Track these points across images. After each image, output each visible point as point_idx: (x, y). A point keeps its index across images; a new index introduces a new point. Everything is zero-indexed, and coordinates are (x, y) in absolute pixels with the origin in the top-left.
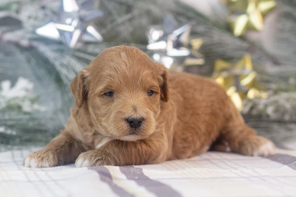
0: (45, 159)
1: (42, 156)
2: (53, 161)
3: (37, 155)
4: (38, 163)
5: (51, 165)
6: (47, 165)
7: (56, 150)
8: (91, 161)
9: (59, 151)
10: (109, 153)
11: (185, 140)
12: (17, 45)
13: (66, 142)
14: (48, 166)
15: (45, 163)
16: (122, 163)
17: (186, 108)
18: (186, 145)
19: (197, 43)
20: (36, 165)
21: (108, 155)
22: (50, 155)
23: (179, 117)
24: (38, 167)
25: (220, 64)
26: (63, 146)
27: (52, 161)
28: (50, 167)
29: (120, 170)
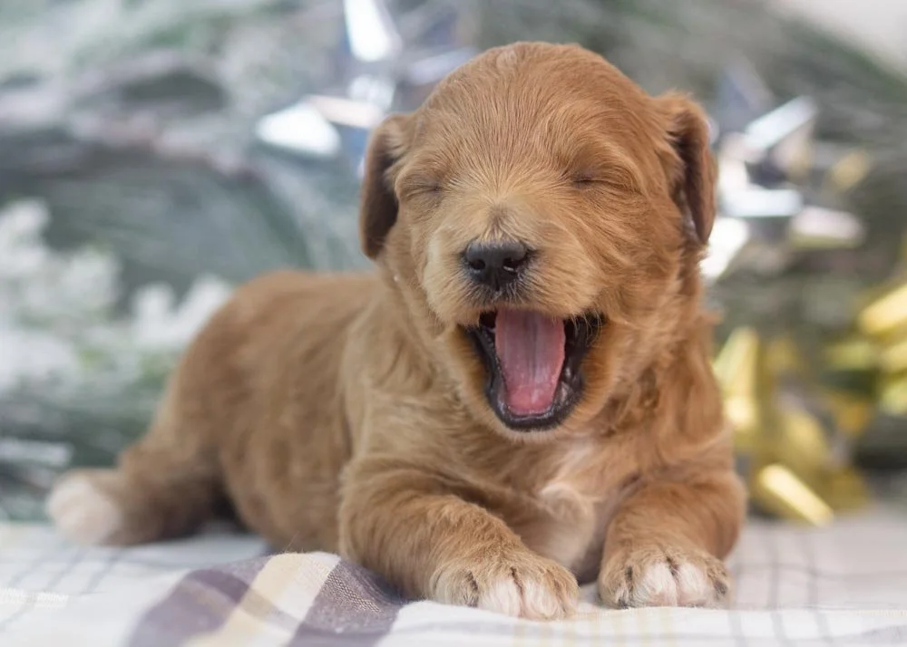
19: (849, 167)
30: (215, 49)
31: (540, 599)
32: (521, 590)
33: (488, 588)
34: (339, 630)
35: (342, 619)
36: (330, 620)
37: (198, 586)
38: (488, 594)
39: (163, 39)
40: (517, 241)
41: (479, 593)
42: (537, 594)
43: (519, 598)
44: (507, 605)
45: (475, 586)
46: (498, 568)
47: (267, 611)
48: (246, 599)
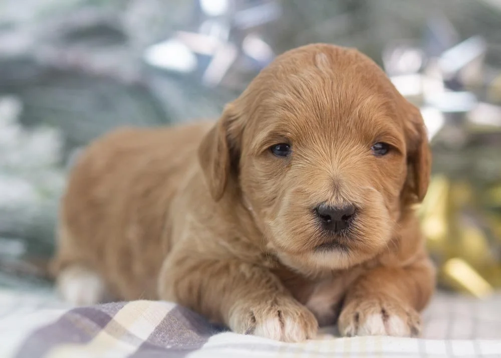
31: (294, 332)
32: (283, 325)
33: (262, 321)
34: (169, 347)
35: (172, 341)
36: (165, 341)
37: (78, 316)
38: (262, 326)
41: (256, 324)
42: (293, 328)
43: (281, 330)
44: (272, 333)
45: (254, 319)
46: (270, 310)
47: (123, 333)
48: (109, 325)
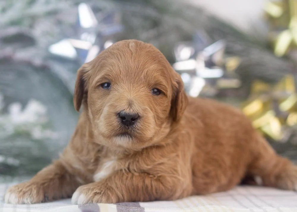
0: (26, 194)
1: (24, 190)
2: (37, 196)
3: (19, 189)
4: (19, 199)
5: (33, 202)
6: (29, 201)
7: (44, 184)
8: (87, 195)
9: (46, 185)
10: (111, 187)
11: (207, 175)
12: (29, 64)
13: (56, 174)
14: (30, 203)
15: (27, 199)
16: (126, 198)
17: (207, 136)
18: (208, 181)
19: (233, 63)
20: (17, 200)
21: (110, 189)
22: (33, 189)
23: (198, 146)
24: (18, 203)
25: (259, 86)
26: (51, 180)
27: (35, 197)
28: (32, 203)
29: (117, 209)
30: (31, 26)
39: (14, 23)
40: (136, 112)
